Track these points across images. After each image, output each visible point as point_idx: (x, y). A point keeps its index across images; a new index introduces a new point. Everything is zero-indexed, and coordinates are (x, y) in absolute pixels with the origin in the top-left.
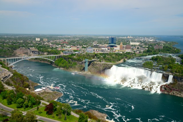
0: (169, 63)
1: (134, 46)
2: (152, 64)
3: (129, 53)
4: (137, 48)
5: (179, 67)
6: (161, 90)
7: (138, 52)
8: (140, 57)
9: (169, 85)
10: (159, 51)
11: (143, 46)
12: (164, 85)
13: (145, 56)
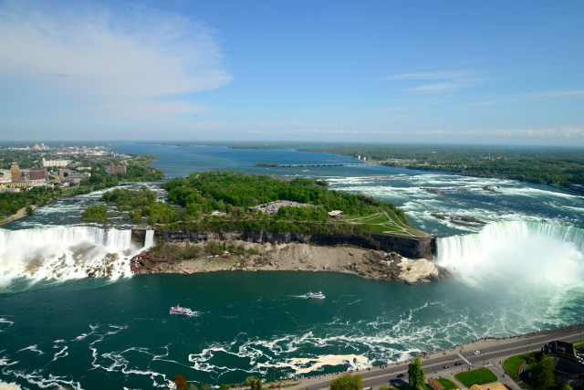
0: (144, 204)
1: (54, 171)
2: (105, 211)
3: (41, 190)
4: (62, 174)
5: (165, 209)
6: (133, 268)
7: (66, 184)
8: (71, 196)
9: (147, 253)
10: (120, 176)
11: (79, 169)
12: (139, 256)
13: (86, 193)
